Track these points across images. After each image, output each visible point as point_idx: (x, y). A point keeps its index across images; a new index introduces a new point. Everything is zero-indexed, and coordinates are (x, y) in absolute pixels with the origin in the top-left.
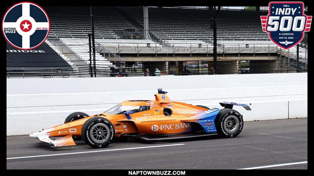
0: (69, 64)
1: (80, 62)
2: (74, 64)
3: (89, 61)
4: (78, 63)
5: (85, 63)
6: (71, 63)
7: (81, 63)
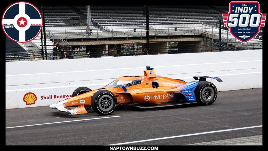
0: (24, 49)
1: (33, 47)
2: (29, 49)
3: (41, 47)
4: (32, 48)
5: (38, 48)
6: (26, 48)
7: (35, 48)
